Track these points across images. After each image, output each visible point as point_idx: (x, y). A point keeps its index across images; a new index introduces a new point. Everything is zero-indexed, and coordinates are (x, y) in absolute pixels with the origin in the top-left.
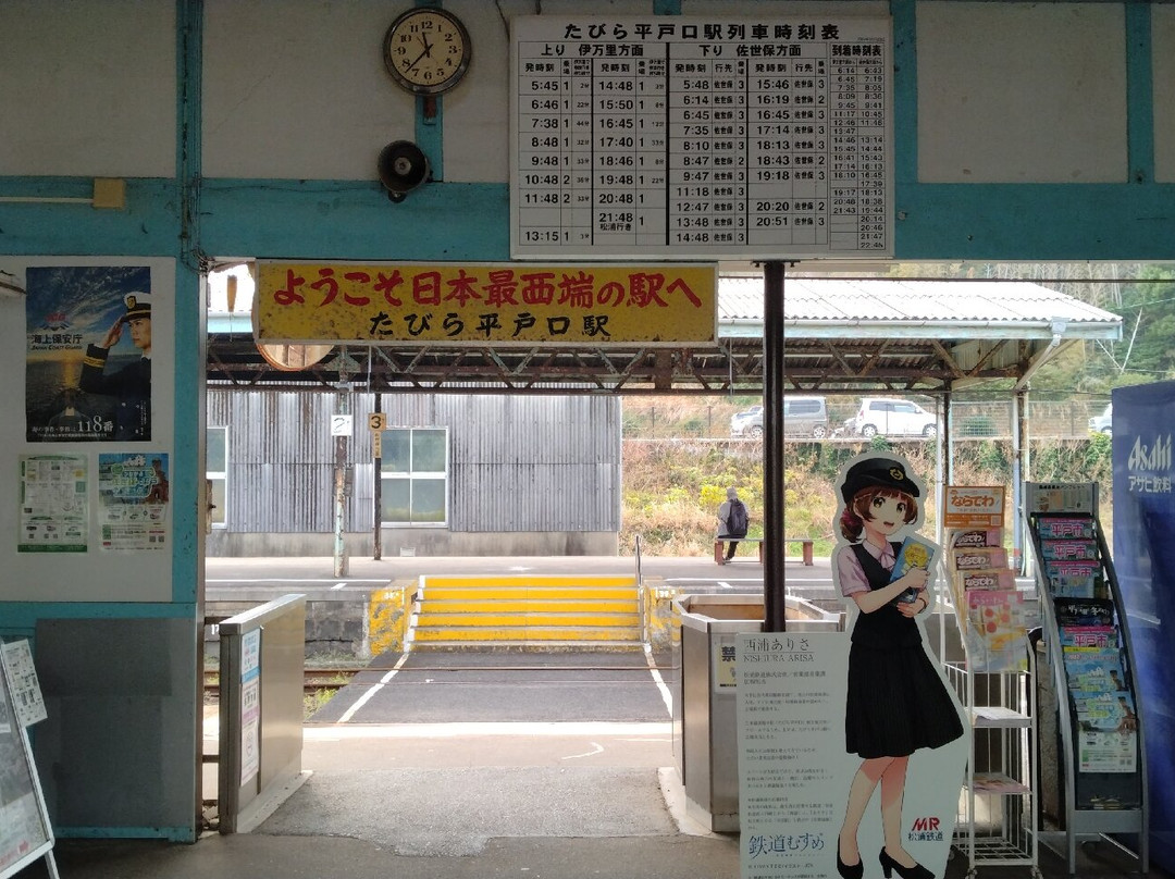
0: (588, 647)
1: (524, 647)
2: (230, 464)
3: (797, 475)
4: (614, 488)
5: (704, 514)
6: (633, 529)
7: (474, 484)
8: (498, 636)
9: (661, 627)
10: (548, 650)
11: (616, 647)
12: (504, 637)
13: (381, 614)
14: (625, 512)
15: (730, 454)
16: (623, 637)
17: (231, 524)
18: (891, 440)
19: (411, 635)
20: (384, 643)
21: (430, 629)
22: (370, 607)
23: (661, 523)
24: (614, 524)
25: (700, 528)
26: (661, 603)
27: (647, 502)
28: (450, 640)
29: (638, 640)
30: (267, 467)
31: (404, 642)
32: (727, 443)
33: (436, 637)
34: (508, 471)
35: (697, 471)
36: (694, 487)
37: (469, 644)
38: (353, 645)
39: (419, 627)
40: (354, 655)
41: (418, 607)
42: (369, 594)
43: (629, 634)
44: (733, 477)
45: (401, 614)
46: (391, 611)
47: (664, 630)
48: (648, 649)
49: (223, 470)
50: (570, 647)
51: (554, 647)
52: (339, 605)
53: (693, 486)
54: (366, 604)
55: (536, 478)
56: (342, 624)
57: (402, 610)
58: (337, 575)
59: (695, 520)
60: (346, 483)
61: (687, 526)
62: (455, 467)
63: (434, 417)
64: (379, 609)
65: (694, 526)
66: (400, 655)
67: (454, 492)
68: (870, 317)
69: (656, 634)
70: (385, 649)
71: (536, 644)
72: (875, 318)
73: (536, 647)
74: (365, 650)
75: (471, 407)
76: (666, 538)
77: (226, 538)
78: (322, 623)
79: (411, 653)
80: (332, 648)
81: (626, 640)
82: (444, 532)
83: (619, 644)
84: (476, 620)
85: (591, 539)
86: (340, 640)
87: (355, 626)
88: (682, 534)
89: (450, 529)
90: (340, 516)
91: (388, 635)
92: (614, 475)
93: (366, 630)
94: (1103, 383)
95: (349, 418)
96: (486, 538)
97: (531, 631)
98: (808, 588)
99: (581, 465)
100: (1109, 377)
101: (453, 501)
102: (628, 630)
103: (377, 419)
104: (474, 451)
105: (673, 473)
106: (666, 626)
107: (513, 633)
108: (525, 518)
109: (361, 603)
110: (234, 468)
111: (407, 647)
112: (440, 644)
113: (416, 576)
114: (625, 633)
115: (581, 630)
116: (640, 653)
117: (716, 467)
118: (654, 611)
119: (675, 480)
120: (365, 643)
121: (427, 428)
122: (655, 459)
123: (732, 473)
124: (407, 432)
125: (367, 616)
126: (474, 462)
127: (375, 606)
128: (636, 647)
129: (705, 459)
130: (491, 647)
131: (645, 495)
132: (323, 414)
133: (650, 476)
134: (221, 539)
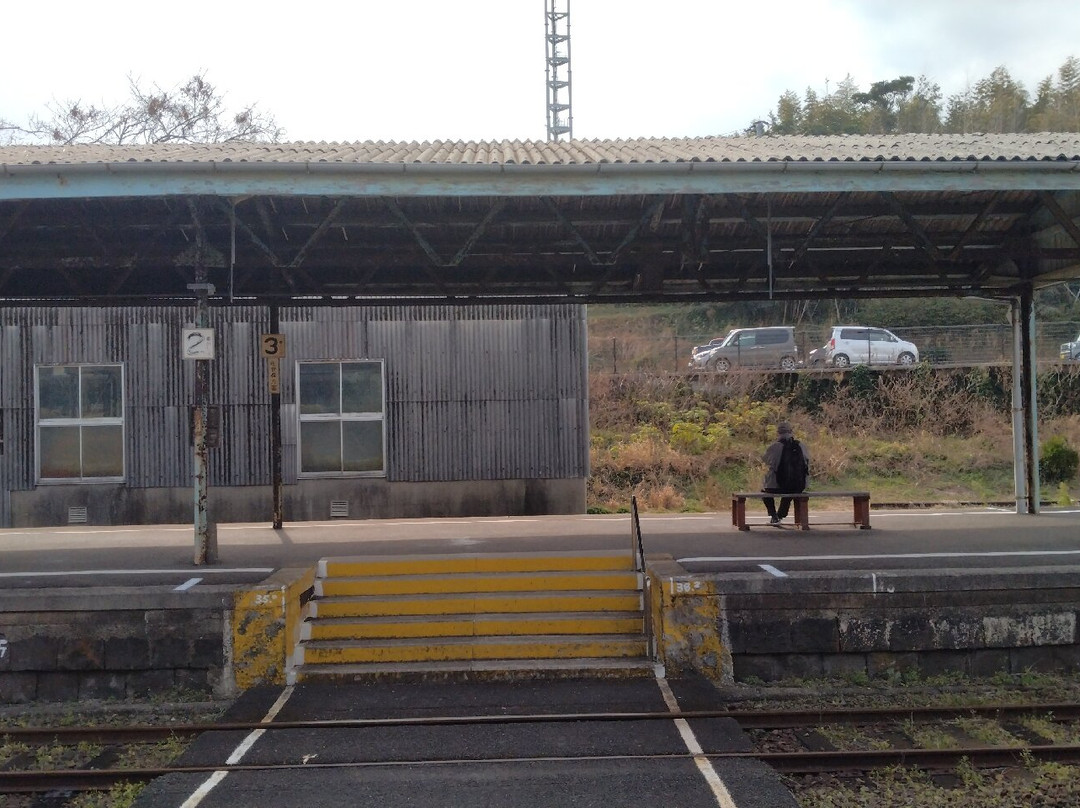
0: (568, 671)
1: (470, 673)
2: (127, 407)
3: (776, 408)
4: (580, 428)
5: (677, 454)
6: (597, 472)
7: (416, 425)
8: (432, 655)
9: (680, 638)
10: (508, 676)
11: (611, 671)
12: (439, 655)
13: (250, 628)
14: (592, 452)
15: (700, 388)
16: (621, 652)
17: (130, 478)
18: (874, 368)
19: (299, 656)
20: (255, 672)
21: (329, 646)
22: (233, 618)
23: (629, 465)
24: (582, 469)
25: (672, 470)
26: (679, 602)
27: (610, 441)
28: (358, 663)
29: (641, 657)
30: (171, 411)
31: (286, 670)
32: (697, 376)
33: (337, 658)
34: (456, 409)
35: (665, 406)
36: (663, 425)
37: (386, 669)
38: (210, 675)
39: (311, 643)
40: (210, 690)
41: (313, 608)
42: (232, 599)
43: (631, 647)
44: (704, 412)
45: (281, 626)
46: (266, 622)
47: (684, 643)
48: (660, 673)
49: (120, 415)
50: (541, 672)
51: (516, 672)
52: (185, 615)
53: (661, 423)
54: (227, 613)
55: (488, 416)
56: (191, 644)
57: (282, 621)
58: (197, 561)
59: (667, 460)
60: (209, 427)
61: (658, 467)
62: (394, 408)
63: (366, 347)
64: (248, 621)
65: (666, 467)
66: (280, 689)
67: (392, 435)
68: (994, 157)
69: (672, 649)
70: (257, 681)
71: (490, 667)
72: (1001, 159)
73: (489, 673)
74: (228, 684)
75: (411, 334)
76: (635, 481)
77: (124, 495)
78: (160, 642)
79: (297, 686)
80: (177, 680)
81: (625, 657)
82: (380, 483)
83: (616, 666)
84: (398, 630)
85: (556, 488)
86: (189, 668)
87: (212, 647)
88: (652, 476)
89: (388, 479)
90: (200, 477)
91: (261, 659)
92: (580, 412)
93: (228, 653)
94: (1058, 311)
95: (209, 333)
96: (432, 489)
97: (483, 647)
98: (902, 573)
99: (541, 401)
100: (1065, 305)
101: (392, 445)
102: (629, 642)
103: (272, 342)
104: (414, 386)
105: (639, 410)
106: (688, 637)
107: (455, 650)
108: (476, 463)
109: (219, 610)
110: (132, 412)
111: (292, 677)
112: (343, 671)
113: (316, 559)
114: (623, 646)
115: (556, 641)
116: (649, 680)
117: (685, 401)
118: (668, 613)
119: (642, 417)
120: (227, 671)
121: (358, 360)
122: (618, 394)
123: (703, 407)
124: (336, 366)
125: (228, 630)
126: (415, 400)
127: (240, 616)
128: (644, 671)
129: (674, 393)
130: (419, 675)
131: (608, 433)
132: (235, 346)
133: (614, 413)
134: (118, 496)
